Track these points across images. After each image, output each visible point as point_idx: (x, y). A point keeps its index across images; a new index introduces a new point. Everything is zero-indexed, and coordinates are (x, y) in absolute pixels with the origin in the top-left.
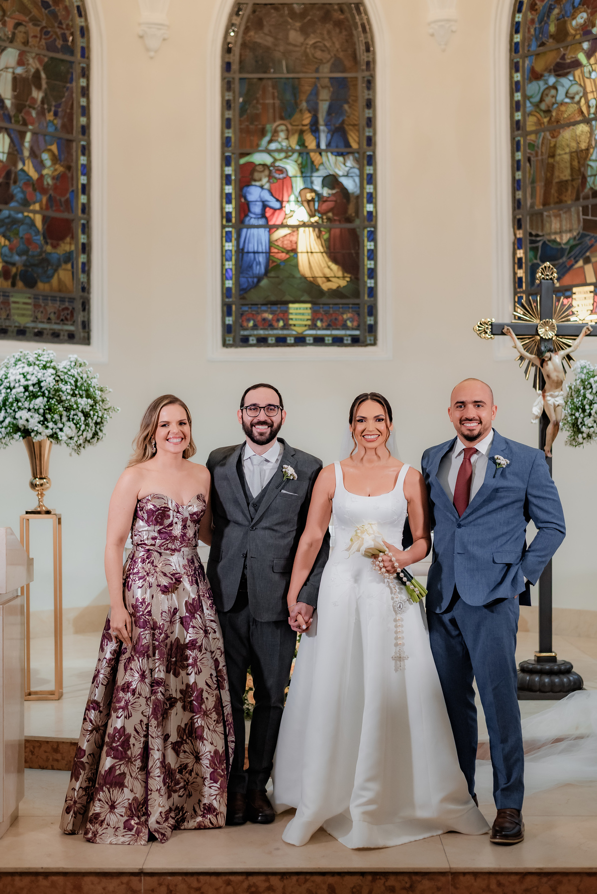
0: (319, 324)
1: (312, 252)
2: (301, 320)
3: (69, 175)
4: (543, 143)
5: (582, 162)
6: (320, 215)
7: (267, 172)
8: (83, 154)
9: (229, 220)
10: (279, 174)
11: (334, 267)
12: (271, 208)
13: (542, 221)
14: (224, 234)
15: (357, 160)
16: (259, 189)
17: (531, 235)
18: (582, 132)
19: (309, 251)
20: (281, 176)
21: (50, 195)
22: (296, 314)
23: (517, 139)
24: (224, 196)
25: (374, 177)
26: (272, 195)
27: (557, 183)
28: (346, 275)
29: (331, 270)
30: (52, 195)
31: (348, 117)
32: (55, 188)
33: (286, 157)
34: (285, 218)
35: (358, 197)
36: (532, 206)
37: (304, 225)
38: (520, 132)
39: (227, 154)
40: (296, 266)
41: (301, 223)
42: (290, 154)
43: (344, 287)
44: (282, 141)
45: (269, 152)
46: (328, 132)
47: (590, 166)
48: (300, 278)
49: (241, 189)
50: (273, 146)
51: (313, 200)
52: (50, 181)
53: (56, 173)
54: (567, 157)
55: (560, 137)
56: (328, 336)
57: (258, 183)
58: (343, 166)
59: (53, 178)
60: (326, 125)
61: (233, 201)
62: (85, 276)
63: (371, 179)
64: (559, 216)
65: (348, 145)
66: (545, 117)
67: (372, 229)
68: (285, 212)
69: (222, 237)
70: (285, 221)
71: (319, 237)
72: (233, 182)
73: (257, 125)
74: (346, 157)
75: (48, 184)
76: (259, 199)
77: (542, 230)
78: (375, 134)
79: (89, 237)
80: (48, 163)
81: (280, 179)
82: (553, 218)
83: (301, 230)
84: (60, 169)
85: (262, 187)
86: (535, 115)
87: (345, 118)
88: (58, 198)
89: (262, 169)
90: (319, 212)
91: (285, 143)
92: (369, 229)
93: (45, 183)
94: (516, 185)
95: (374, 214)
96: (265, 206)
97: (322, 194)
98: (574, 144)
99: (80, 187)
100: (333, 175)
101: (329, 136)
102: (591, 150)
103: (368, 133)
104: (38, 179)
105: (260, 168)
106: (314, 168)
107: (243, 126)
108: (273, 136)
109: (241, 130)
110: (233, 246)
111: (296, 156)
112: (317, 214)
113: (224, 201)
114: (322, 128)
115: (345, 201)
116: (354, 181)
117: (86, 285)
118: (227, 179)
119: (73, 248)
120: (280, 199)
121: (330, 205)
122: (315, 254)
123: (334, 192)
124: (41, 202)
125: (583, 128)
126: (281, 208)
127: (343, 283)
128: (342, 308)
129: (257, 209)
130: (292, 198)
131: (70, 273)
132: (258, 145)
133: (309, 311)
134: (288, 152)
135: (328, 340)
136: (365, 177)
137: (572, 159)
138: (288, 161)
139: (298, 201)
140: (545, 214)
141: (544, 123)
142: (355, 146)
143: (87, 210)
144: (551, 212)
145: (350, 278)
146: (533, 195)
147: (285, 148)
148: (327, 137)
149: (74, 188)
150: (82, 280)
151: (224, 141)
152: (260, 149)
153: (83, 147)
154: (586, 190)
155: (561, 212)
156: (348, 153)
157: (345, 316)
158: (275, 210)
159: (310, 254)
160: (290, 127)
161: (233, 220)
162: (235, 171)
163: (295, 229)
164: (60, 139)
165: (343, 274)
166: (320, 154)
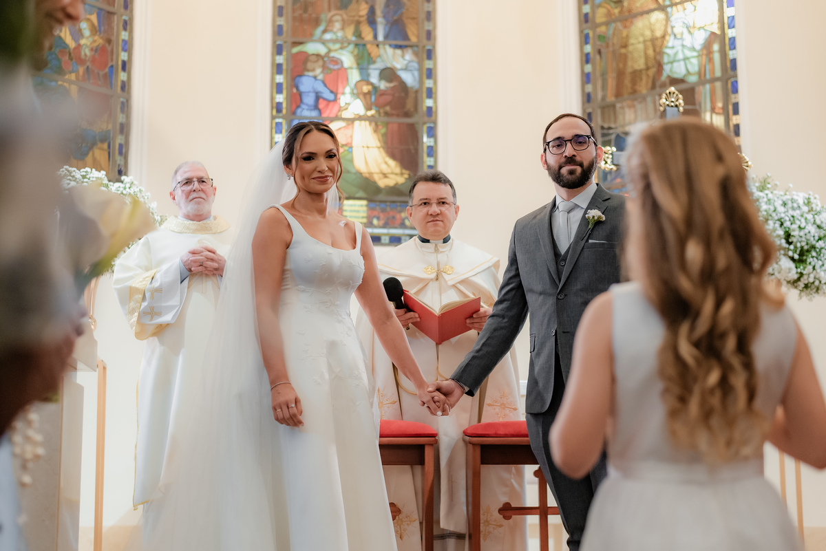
0: (375, 222)
1: (368, 147)
2: (356, 217)
3: (109, 49)
4: (614, 34)
5: (658, 50)
6: (377, 109)
7: (320, 63)
8: (125, 29)
9: (279, 110)
10: (334, 65)
11: (392, 163)
12: (324, 99)
13: (615, 113)
14: (274, 125)
15: (416, 54)
16: (313, 79)
17: (602, 128)
18: (657, 20)
19: (365, 145)
20: (336, 67)
21: (88, 67)
22: (351, 211)
23: (586, 31)
24: (275, 86)
25: (433, 72)
26: (325, 85)
27: (631, 73)
28: (404, 171)
29: (388, 165)
30: (90, 67)
31: (407, 10)
32: (93, 60)
33: (342, 48)
34: (339, 111)
35: (417, 92)
36: (604, 98)
37: (360, 118)
38: (589, 25)
39: (278, 43)
40: (351, 161)
41: (357, 117)
42: (345, 45)
43: (402, 184)
44: (337, 31)
45: (324, 42)
46: (386, 25)
47: (668, 54)
48: (355, 174)
49: (293, 79)
50: (328, 36)
51: (369, 93)
52: (88, 52)
53: (95, 45)
54: (641, 46)
55: (633, 28)
56: (385, 235)
57: (311, 74)
58: (401, 59)
59: (92, 50)
60: (384, 17)
61: (285, 92)
62: (122, 158)
63: (430, 74)
64: (634, 106)
65: (406, 37)
66: (616, 8)
67: (432, 125)
68: (339, 104)
69: (272, 128)
70: (339, 114)
71: (376, 131)
72: (284, 72)
73: (310, 15)
74: (405, 50)
75: (85, 55)
76: (312, 90)
77: (615, 121)
78: (435, 27)
79: (128, 116)
80: (87, 33)
81: (334, 70)
82: (627, 110)
83: (357, 123)
84: (99, 41)
85: (315, 77)
86: (604, 7)
87: (404, 11)
88: (96, 71)
89: (316, 59)
90: (376, 106)
91: (340, 34)
92: (428, 125)
93: (83, 53)
94: (586, 78)
95: (434, 109)
96: (318, 97)
97: (379, 87)
98: (648, 33)
99: (120, 63)
100: (390, 68)
101: (387, 29)
102: (667, 38)
103: (427, 26)
104: (75, 48)
105: (313, 58)
106: (371, 61)
107: (297, 14)
108: (327, 26)
109: (294, 19)
110: (283, 138)
111: (351, 47)
112: (374, 107)
113: (275, 91)
114: (380, 20)
115: (403, 94)
116: (413, 75)
117: (123, 169)
118: (278, 69)
119: (110, 127)
120: (334, 90)
121: (388, 98)
122: (370, 149)
123: (392, 85)
124: (77, 72)
125: (657, 16)
126: (335, 100)
127: (401, 180)
128: (400, 206)
129: (309, 100)
130: (348, 90)
131: (106, 154)
132: (312, 35)
133: (365, 209)
134: (343, 43)
135: (385, 240)
136: (425, 71)
137: (646, 49)
138: (344, 52)
139: (354, 94)
140: (618, 105)
141: (614, 14)
142: (414, 39)
143: (127, 87)
144: (625, 104)
145: (409, 175)
146: (604, 87)
147: (340, 38)
148: (385, 29)
149: (114, 63)
150: (118, 162)
151: (276, 29)
152: (314, 38)
153: (125, 23)
154: (664, 78)
155: (636, 103)
156: (406, 47)
157: (403, 215)
158: (329, 101)
159: (366, 149)
160: (345, 16)
161: (284, 111)
162: (287, 60)
163: (350, 122)
164: (100, 9)
165: (401, 170)
166: (378, 46)
